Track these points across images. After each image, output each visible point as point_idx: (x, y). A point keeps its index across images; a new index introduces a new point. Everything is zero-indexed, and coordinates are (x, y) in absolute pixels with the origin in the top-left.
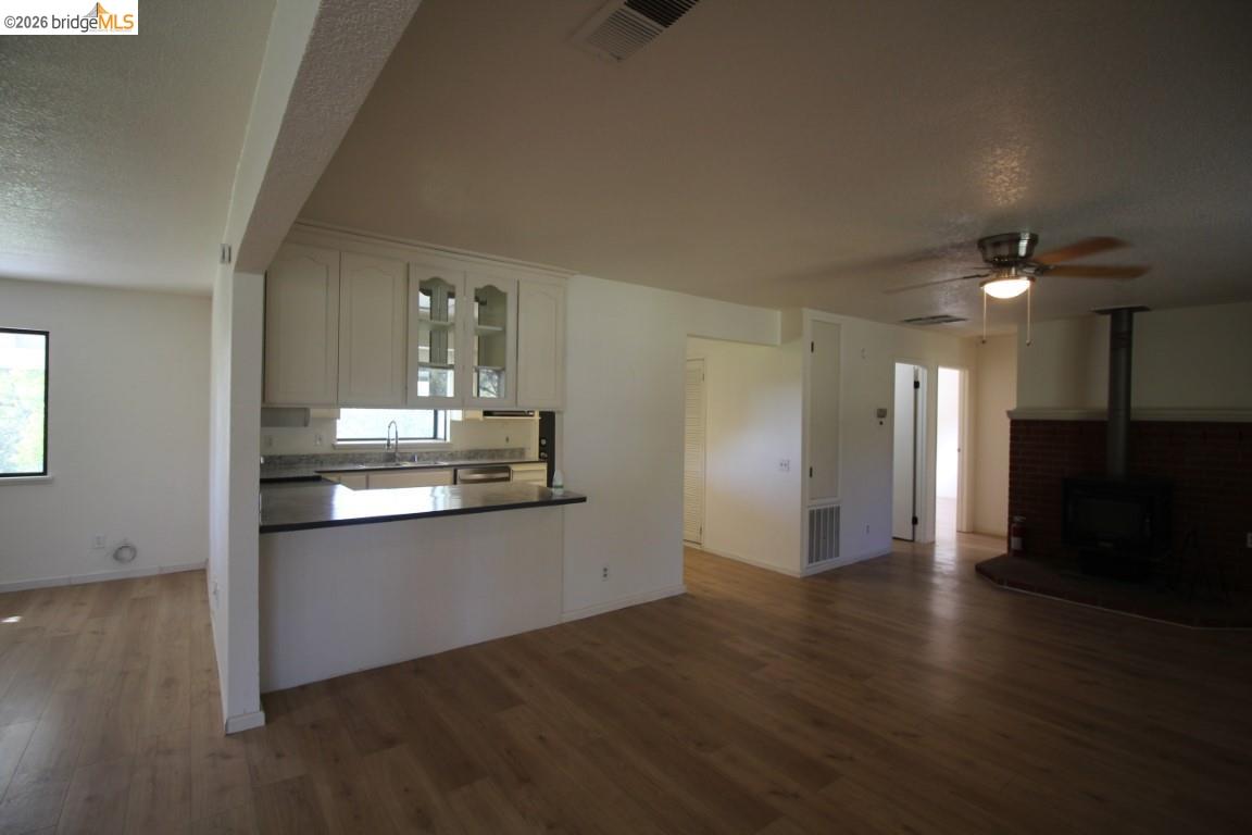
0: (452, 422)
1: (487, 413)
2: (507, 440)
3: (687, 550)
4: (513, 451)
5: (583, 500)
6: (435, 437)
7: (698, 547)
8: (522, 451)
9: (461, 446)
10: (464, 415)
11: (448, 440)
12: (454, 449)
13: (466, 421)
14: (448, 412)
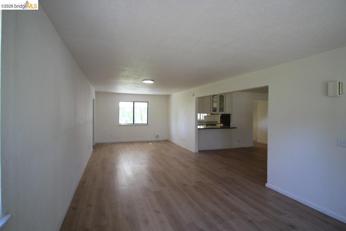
0: (204, 116)
1: (211, 114)
2: (214, 119)
3: (254, 142)
4: (215, 122)
5: (236, 128)
6: (200, 119)
7: (256, 142)
8: (217, 122)
9: (206, 120)
10: (207, 115)
11: (203, 119)
12: (205, 121)
13: (207, 116)
14: (203, 114)
